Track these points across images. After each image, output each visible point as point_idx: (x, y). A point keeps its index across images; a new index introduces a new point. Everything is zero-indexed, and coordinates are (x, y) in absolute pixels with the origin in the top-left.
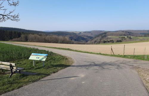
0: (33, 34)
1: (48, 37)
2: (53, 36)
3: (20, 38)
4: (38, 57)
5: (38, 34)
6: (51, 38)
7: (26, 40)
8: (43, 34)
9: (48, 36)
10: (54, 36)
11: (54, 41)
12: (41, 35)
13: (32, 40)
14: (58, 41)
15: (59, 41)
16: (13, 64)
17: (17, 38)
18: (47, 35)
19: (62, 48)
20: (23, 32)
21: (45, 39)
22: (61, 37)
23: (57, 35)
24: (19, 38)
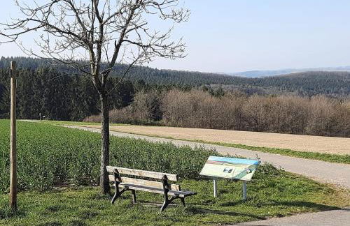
0: (187, 89)
1: (252, 104)
2: (281, 98)
3: (130, 107)
4: (229, 168)
5: (206, 89)
6: (267, 108)
7: (156, 117)
8: (230, 87)
9: (254, 99)
10: (287, 99)
11: (281, 123)
12: (219, 94)
13: (182, 120)
14: (304, 125)
15: (312, 124)
16: (172, 177)
17: (119, 108)
18: (249, 93)
19: (318, 155)
20: (142, 82)
21: (238, 113)
22: (320, 104)
23: (301, 93)
24: (124, 110)
